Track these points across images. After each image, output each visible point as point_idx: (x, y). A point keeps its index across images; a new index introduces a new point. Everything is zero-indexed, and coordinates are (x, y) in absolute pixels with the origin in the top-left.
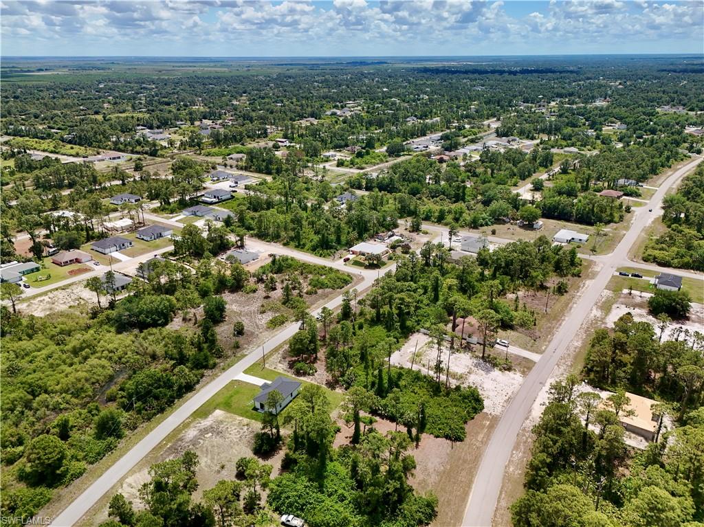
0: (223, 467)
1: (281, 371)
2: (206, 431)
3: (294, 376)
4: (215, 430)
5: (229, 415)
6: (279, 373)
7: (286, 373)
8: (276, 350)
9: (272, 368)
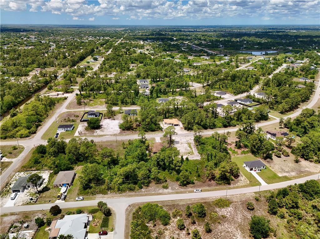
0: (285, 161)
2: (287, 172)
3: (241, 172)
4: (283, 171)
5: (276, 173)
6: (245, 176)
7: (243, 175)
8: (238, 187)
9: (247, 180)
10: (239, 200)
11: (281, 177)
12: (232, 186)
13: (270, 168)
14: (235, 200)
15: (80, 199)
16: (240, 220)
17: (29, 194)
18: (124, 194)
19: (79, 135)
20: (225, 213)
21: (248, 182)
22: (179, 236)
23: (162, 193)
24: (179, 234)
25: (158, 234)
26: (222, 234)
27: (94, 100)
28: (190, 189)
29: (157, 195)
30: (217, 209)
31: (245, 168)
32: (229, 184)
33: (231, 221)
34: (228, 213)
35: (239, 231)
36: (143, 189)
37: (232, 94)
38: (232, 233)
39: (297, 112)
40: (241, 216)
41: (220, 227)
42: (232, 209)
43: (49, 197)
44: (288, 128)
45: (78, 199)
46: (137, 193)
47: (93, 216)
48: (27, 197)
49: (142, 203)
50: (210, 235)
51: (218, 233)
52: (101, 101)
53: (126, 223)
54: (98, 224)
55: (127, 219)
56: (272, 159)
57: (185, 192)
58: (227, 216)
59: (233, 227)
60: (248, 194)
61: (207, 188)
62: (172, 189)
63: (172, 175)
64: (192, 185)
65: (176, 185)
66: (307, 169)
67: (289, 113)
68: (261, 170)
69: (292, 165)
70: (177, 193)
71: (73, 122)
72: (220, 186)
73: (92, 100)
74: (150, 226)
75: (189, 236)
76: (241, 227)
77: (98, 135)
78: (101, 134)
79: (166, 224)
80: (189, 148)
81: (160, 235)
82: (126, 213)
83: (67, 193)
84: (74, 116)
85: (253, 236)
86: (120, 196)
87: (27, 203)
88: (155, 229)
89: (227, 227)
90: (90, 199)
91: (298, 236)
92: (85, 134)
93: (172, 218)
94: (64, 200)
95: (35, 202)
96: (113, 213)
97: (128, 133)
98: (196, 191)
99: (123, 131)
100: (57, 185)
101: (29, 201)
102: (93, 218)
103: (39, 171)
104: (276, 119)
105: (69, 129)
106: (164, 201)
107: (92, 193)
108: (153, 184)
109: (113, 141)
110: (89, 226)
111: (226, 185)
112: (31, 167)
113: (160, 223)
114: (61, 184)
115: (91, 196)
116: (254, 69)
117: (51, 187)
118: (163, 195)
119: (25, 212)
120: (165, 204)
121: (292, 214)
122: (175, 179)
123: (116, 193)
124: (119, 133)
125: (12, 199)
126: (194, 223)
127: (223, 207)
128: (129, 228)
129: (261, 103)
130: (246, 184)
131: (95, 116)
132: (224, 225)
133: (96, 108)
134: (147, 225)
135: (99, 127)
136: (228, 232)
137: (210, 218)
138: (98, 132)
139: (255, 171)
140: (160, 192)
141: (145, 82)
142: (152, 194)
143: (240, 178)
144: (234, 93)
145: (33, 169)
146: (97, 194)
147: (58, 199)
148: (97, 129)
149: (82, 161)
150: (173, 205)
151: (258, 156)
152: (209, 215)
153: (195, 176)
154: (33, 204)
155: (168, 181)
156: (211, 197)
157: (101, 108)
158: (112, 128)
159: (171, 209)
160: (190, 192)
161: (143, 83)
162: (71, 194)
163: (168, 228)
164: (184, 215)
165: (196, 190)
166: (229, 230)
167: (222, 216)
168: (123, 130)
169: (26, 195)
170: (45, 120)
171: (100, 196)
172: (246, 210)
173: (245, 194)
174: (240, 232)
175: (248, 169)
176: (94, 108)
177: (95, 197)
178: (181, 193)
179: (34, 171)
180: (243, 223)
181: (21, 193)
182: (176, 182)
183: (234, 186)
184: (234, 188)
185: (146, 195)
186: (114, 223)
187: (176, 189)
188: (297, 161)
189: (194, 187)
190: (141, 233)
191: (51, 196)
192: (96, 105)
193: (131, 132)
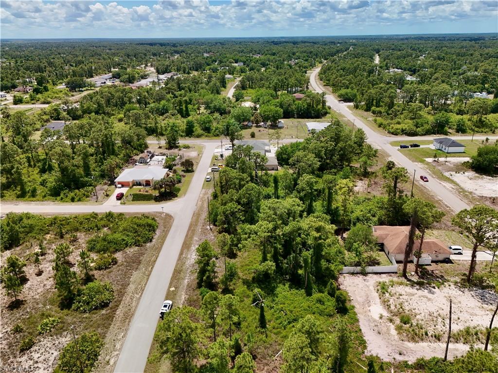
20: (36, 356)
23: (188, 250)
28: (184, 296)
29: (184, 243)
34: (31, 362)
46: (201, 221)
49: (170, 225)
57: (173, 285)
58: (25, 357)
70: (178, 271)
75: (34, 274)
106: (160, 250)
120: (148, 252)
132: (5, 339)
140: (192, 247)
142: (191, 237)
160: (171, 294)
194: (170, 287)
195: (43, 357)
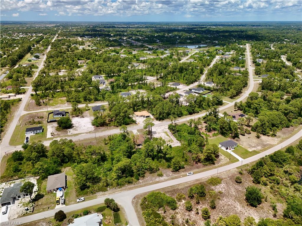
0: (249, 138)
1: (223, 156)
2: (254, 147)
3: (219, 153)
4: (251, 146)
5: (246, 149)
6: (224, 155)
7: (221, 154)
8: (221, 166)
9: (226, 158)
10: (227, 177)
11: (251, 152)
12: (216, 165)
13: (241, 145)
14: (223, 177)
15: (82, 200)
16: (234, 193)
17: (22, 204)
18: (123, 188)
19: (52, 136)
20: (221, 190)
21: (228, 160)
22: (190, 217)
23: (160, 181)
24: (189, 215)
25: (171, 218)
26: (225, 208)
27: (53, 99)
28: (183, 173)
29: (156, 183)
30: (213, 187)
31: (221, 148)
32: (214, 164)
33: (228, 195)
34: (223, 189)
35: (237, 202)
36: (140, 180)
37: (185, 85)
38: (232, 206)
39: (242, 97)
40: (234, 189)
41: (221, 202)
42: (225, 185)
43: (46, 204)
44: (241, 110)
45: (79, 201)
46: (136, 185)
47: (102, 214)
48: (21, 208)
49: (144, 193)
50: (216, 211)
51: (221, 208)
52: (61, 100)
53: (137, 215)
54: (111, 221)
55: (137, 211)
56: (239, 138)
57: (179, 177)
58: (223, 191)
59: (231, 200)
60: (231, 170)
61: (197, 170)
62: (167, 176)
63: (162, 163)
64: (183, 170)
65: (169, 172)
66: (268, 143)
67: (236, 97)
68: (234, 148)
69: (256, 140)
70: (173, 179)
71: (39, 123)
72: (207, 167)
73: (51, 100)
74: (161, 213)
75: (199, 215)
76: (237, 199)
77: (72, 134)
78: (75, 133)
79: (174, 208)
80: (167, 137)
81: (173, 220)
82: (133, 205)
83: (65, 197)
84: (38, 118)
85: (250, 205)
86: (121, 190)
87: (24, 215)
88: (166, 215)
89: (227, 201)
90: (91, 199)
91: (282, 198)
92: (58, 134)
93: (177, 202)
94: (64, 204)
95: (33, 212)
96: (120, 207)
97: (103, 129)
98: (189, 175)
99: (98, 128)
100: (50, 191)
101: (25, 212)
102: (103, 216)
103: (22, 179)
104: (229, 104)
105: (38, 131)
106: (164, 188)
107: (92, 193)
108: (147, 174)
109: (92, 139)
110: (102, 225)
111: (211, 165)
112: (12, 177)
113: (169, 208)
114: (55, 188)
115: (91, 195)
116: (194, 61)
117: (44, 194)
118: (160, 182)
119: (25, 224)
120: (166, 191)
121: (271, 181)
122: (165, 167)
123: (116, 188)
124: (94, 130)
125: (3, 213)
126: (198, 203)
127: (217, 185)
128: (142, 218)
129: (212, 91)
130: (227, 162)
131: (61, 115)
132: (223, 199)
133: (58, 107)
134: (158, 212)
135: (70, 126)
136: (229, 205)
137: (209, 196)
138: (71, 131)
139: (230, 149)
140: (157, 181)
141: (99, 78)
142: (151, 183)
143: (220, 157)
144: (186, 83)
145: (15, 178)
146: (97, 192)
147: (58, 205)
148: (69, 129)
149: (67, 162)
150: (174, 190)
151: (227, 136)
152: (208, 194)
153: (183, 161)
154: (30, 214)
155: (160, 169)
156: (203, 178)
157: (64, 107)
158: (84, 126)
159: (173, 194)
160: (184, 176)
161: (98, 79)
162: (69, 197)
163: (177, 211)
164: (187, 197)
165: (189, 173)
166: (229, 203)
167: (219, 192)
168: (97, 126)
169: (20, 206)
170: (6, 124)
171: (100, 194)
172: (235, 184)
173: (229, 170)
174: (239, 203)
175: (224, 148)
176: (56, 107)
177: (96, 196)
178: (176, 178)
179: (17, 179)
180: (237, 196)
181: (12, 205)
182: (167, 169)
183: (218, 165)
184: (219, 167)
185: (145, 185)
186: (126, 217)
187: (171, 175)
188: (258, 137)
189: (185, 171)
190: (156, 221)
191: (48, 202)
192: (58, 104)
193: (106, 128)
194: (181, 177)
195: (220, 188)
